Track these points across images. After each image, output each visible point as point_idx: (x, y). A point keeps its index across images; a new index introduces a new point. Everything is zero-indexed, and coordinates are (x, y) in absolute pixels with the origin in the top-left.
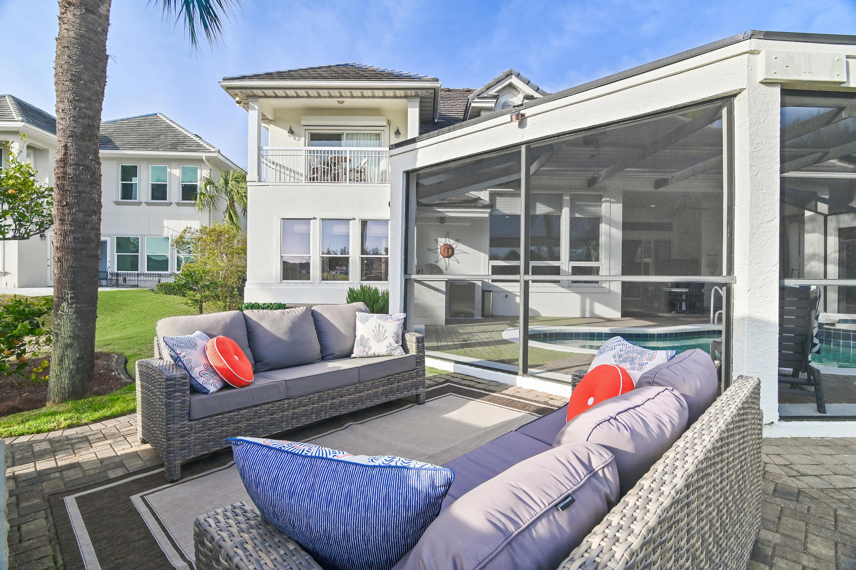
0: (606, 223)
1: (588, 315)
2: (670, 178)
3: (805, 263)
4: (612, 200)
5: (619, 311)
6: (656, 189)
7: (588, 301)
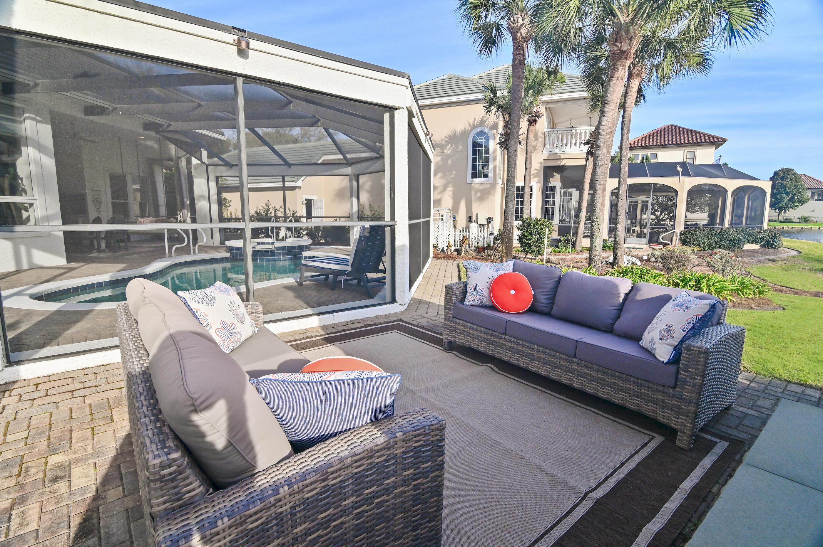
0: (34, 147)
1: (25, 266)
2: (111, 108)
3: (196, 202)
4: (38, 118)
5: (63, 257)
6: (86, 115)
7: (23, 249)
